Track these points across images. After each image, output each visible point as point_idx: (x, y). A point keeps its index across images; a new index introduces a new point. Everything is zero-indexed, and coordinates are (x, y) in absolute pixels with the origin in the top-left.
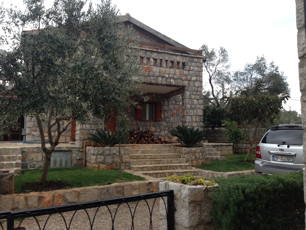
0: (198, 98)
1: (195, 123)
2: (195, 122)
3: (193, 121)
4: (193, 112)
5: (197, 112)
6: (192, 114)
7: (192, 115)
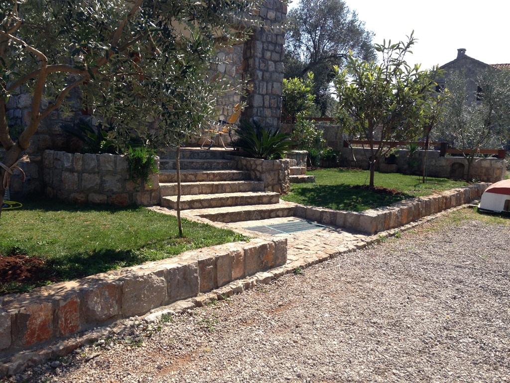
0: (277, 60)
1: (268, 110)
2: (268, 108)
3: (265, 105)
4: (267, 86)
5: (273, 87)
6: (264, 91)
7: (263, 93)
